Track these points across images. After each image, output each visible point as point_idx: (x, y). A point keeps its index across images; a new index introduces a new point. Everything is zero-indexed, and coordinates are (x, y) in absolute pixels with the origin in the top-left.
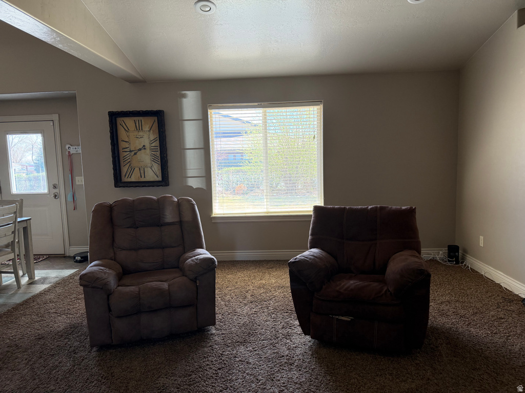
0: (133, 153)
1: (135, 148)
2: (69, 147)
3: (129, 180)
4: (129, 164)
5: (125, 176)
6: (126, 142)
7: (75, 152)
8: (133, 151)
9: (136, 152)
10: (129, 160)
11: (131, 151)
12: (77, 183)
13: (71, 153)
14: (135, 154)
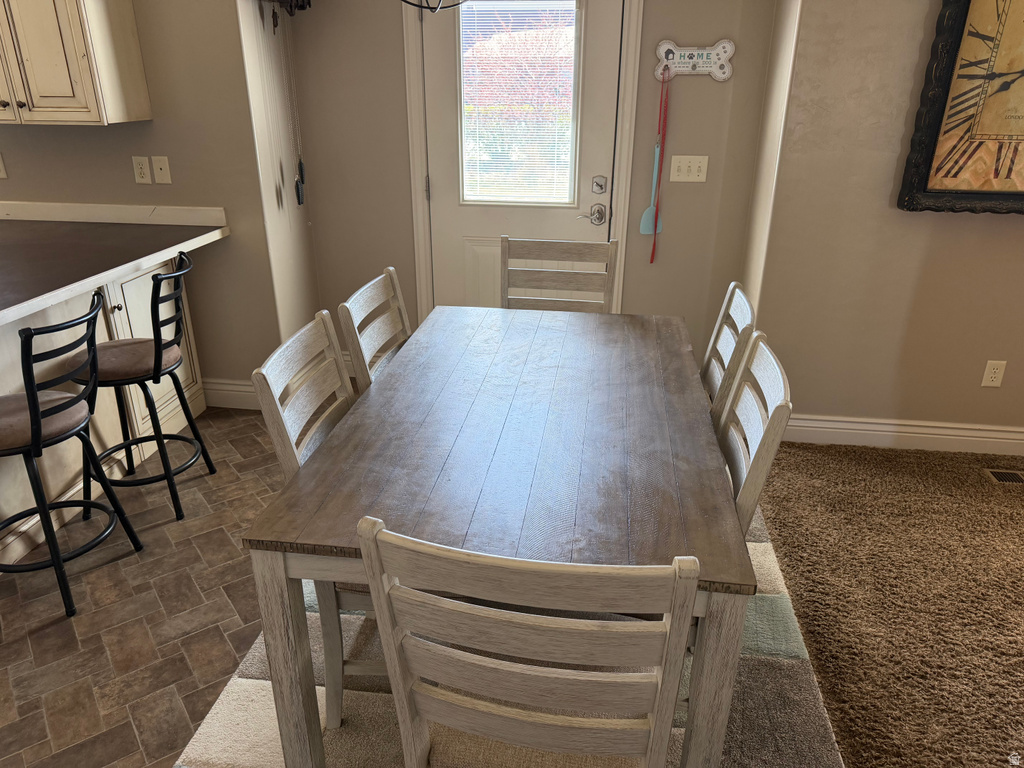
0: (997, 83)
1: (1011, 64)
2: (669, 52)
3: (950, 184)
4: (966, 126)
5: (939, 169)
6: (984, 38)
7: (687, 69)
8: (1001, 75)
9: (1008, 79)
10: (971, 111)
11: (991, 77)
12: (674, 177)
13: (674, 70)
14: (1005, 87)
